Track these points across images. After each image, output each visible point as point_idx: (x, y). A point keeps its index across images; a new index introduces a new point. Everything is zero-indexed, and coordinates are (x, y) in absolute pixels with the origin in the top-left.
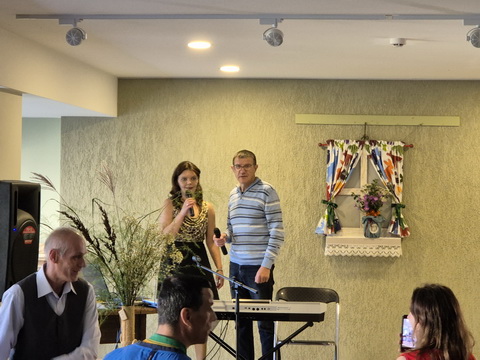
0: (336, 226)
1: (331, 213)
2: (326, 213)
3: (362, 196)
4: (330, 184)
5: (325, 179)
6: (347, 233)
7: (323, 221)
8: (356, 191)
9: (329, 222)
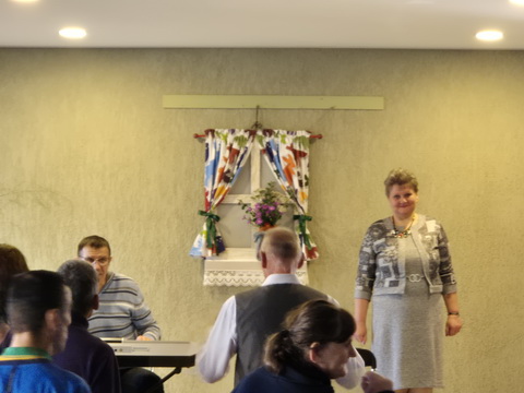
1: (211, 227)
2: (205, 228)
3: (253, 205)
4: (209, 189)
5: (203, 183)
6: (234, 256)
7: (201, 239)
8: (245, 198)
9: (208, 240)
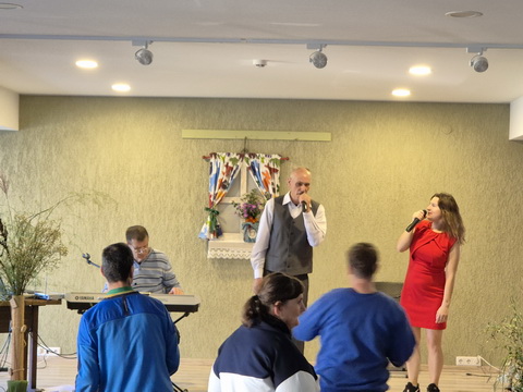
0: (218, 232)
2: (209, 219)
3: (242, 204)
4: (212, 193)
5: (208, 189)
6: (228, 238)
7: (206, 226)
8: (236, 200)
9: (211, 227)
